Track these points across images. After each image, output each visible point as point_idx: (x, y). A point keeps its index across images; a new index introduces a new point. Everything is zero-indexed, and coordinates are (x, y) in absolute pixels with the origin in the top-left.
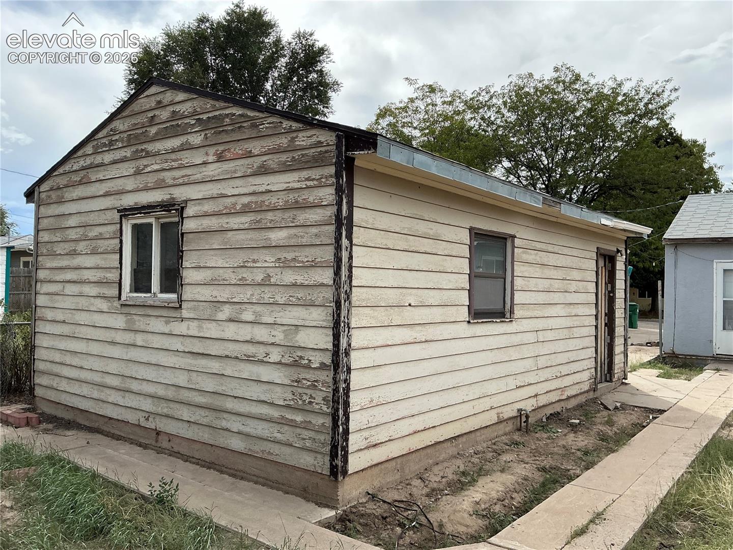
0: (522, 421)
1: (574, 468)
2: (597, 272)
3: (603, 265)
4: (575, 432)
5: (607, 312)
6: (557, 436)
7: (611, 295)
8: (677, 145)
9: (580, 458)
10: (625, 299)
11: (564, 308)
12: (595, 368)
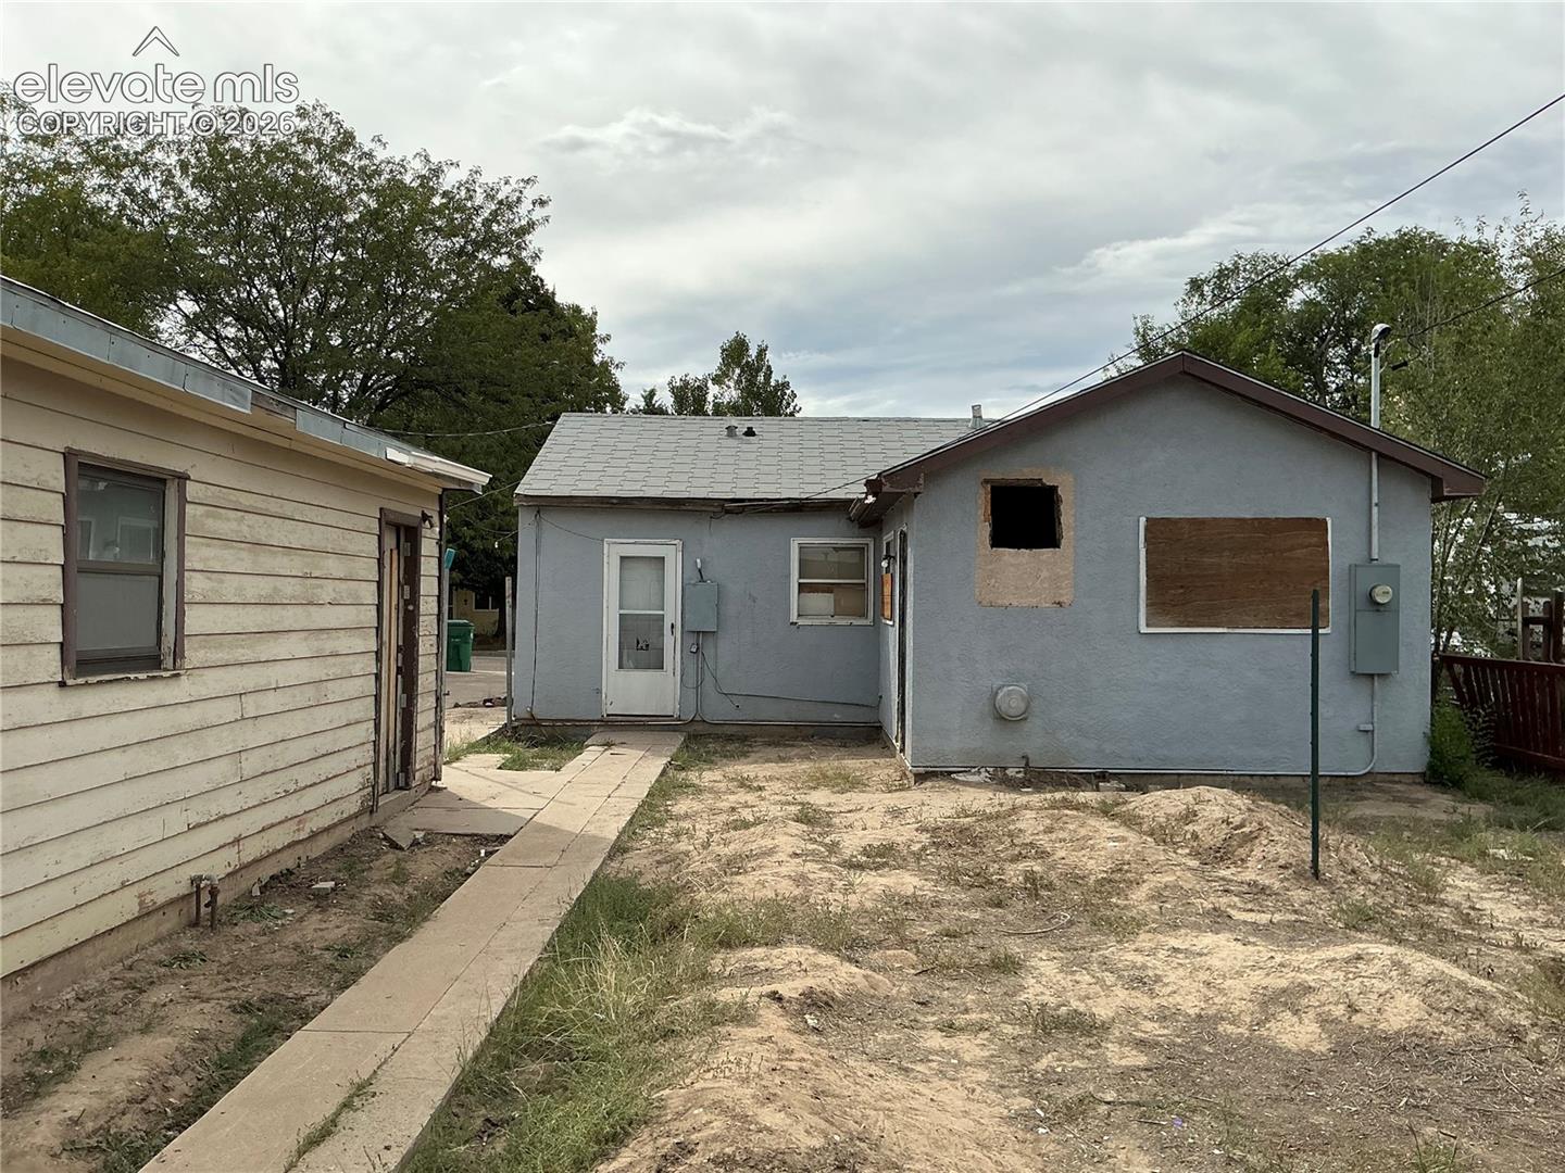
0: (202, 905)
1: (315, 991)
2: (380, 561)
3: (394, 546)
4: (324, 911)
5: (401, 643)
6: (283, 925)
7: (411, 608)
8: (545, 312)
9: (331, 968)
10: (438, 615)
11: (306, 639)
12: (374, 763)
